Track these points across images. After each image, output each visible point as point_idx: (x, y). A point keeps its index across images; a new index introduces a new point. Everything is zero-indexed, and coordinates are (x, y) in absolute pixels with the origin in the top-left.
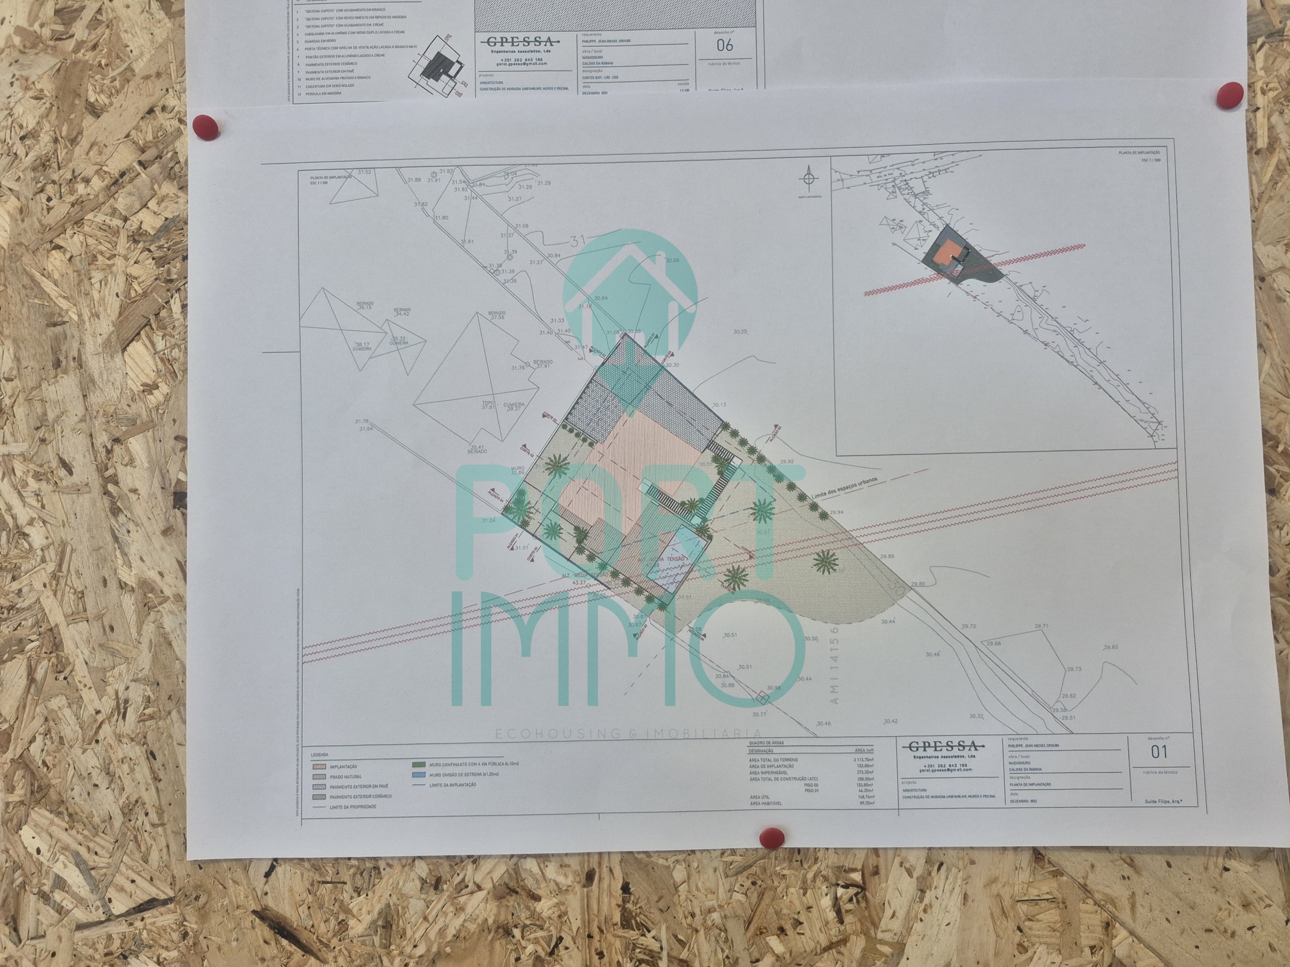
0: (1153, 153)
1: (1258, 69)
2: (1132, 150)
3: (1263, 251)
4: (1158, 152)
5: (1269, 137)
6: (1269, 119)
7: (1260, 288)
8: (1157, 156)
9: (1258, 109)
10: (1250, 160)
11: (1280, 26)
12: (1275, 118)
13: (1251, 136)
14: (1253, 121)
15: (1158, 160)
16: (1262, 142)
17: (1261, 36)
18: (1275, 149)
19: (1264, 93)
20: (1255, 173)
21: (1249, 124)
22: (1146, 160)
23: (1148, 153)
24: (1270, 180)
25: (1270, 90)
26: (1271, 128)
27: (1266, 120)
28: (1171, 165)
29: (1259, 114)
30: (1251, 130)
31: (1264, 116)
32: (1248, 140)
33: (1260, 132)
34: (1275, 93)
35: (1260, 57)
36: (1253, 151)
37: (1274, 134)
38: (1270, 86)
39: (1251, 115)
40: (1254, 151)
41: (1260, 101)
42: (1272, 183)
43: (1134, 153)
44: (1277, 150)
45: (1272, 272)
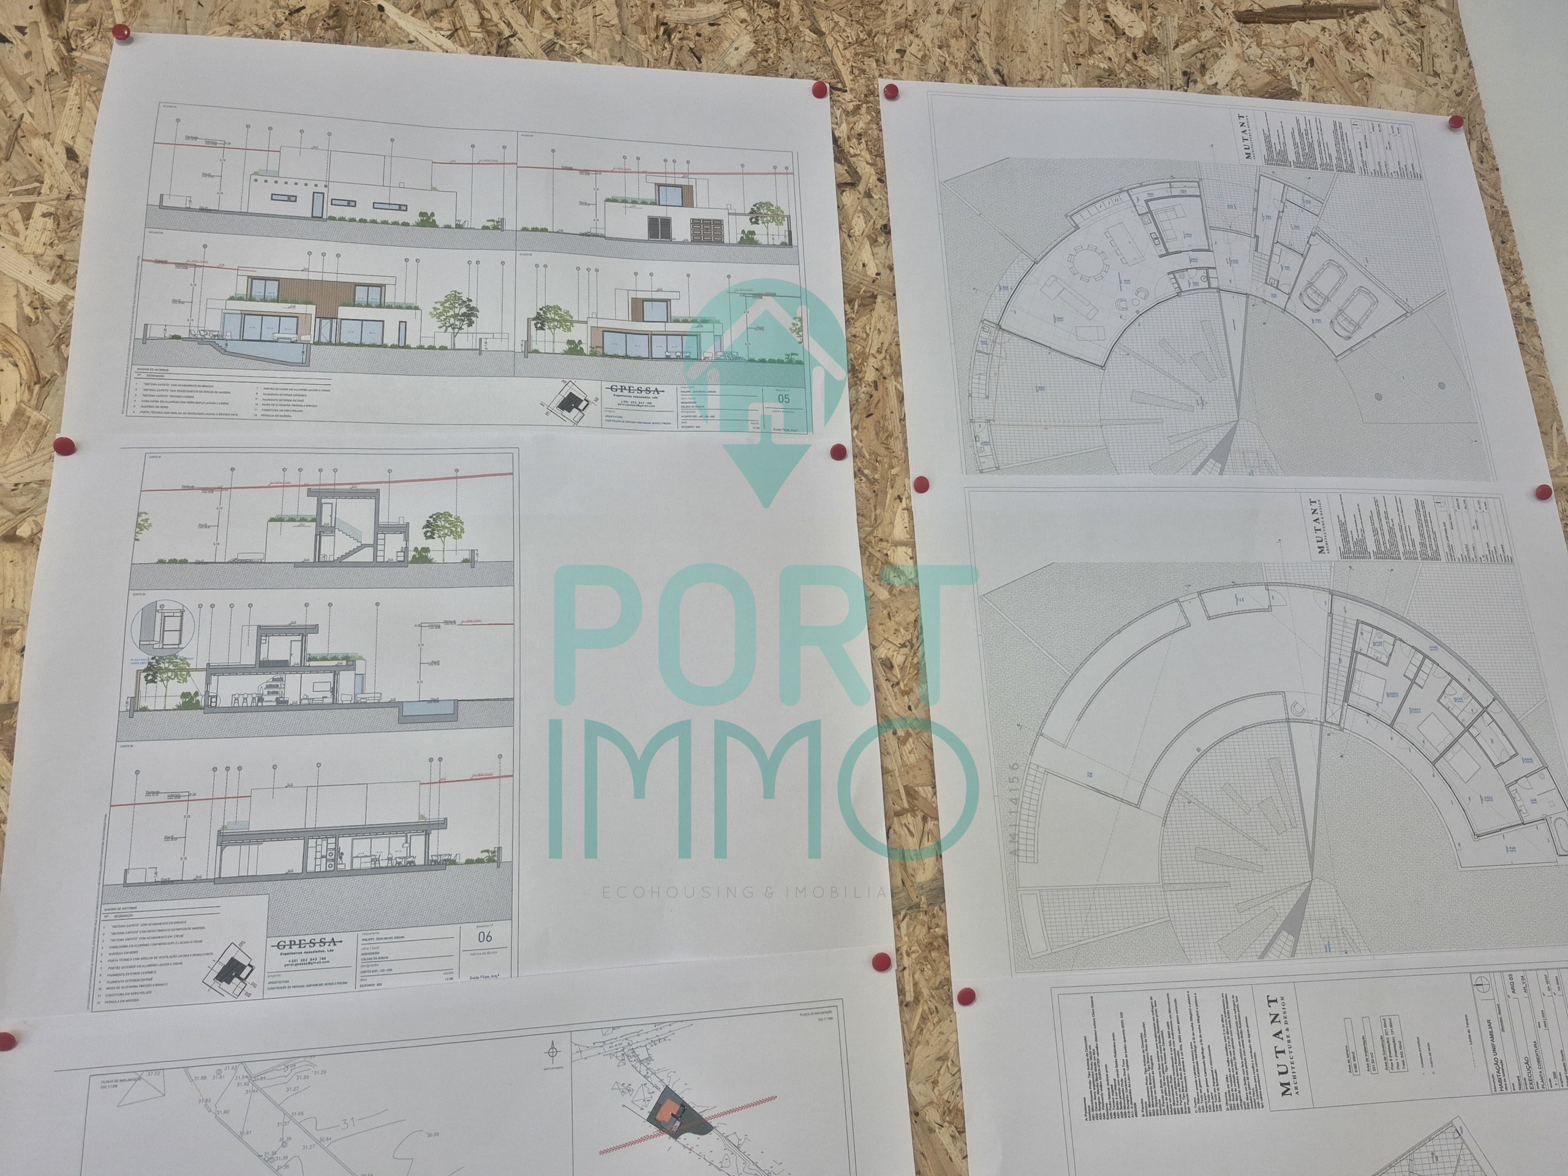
0: (827, 1012)
1: (903, 935)
2: (809, 1011)
3: (915, 1089)
4: (830, 1012)
5: (914, 991)
6: (913, 977)
7: (916, 1122)
8: (830, 1015)
9: (905, 968)
10: (901, 1012)
11: (917, 900)
12: (918, 976)
13: (901, 992)
14: (901, 979)
15: (831, 1018)
16: (910, 997)
17: (902, 909)
18: (919, 1001)
19: (908, 955)
20: (906, 1023)
21: (900, 981)
22: (821, 1020)
23: (823, 1013)
24: (918, 1028)
25: (913, 952)
26: (915, 984)
27: (911, 977)
28: (841, 1022)
29: (906, 973)
30: (900, 987)
31: (910, 975)
32: (899, 995)
33: (907, 988)
34: (917, 955)
35: (904, 925)
36: (903, 1004)
37: (918, 989)
38: (913, 949)
39: (900, 974)
40: (905, 1003)
41: (906, 962)
42: (919, 1030)
43: (812, 1014)
44: (922, 1002)
45: (924, 1107)
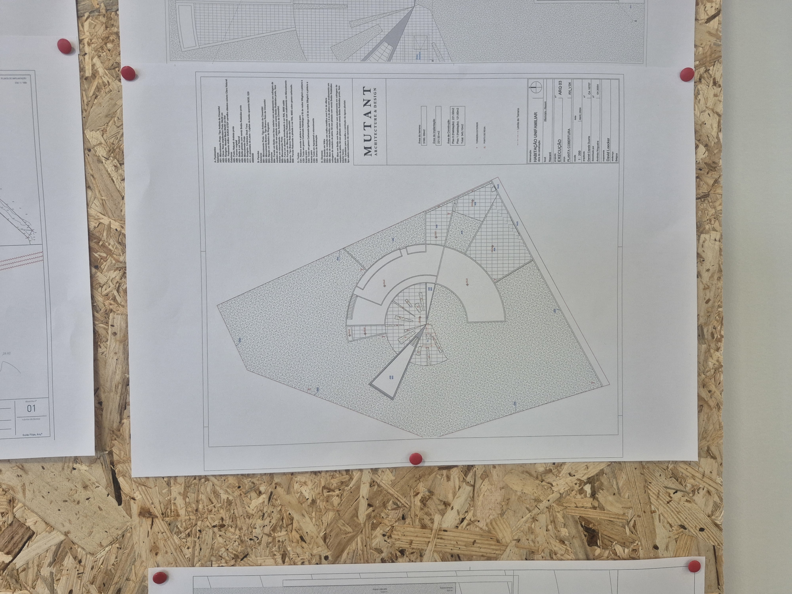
0: (22, 78)
1: (85, 31)
2: (9, 77)
3: (89, 134)
4: (24, 78)
5: (92, 70)
6: (92, 60)
7: (88, 155)
8: (24, 80)
9: (86, 54)
10: (82, 83)
11: (98, 6)
12: (96, 60)
13: (82, 70)
14: (83, 61)
15: (25, 83)
16: (88, 73)
17: (85, 12)
18: (96, 77)
19: (89, 44)
20: (85, 90)
21: (81, 62)
22: (18, 83)
23: (19, 78)
24: (93, 95)
25: (92, 43)
26: (93, 66)
27: (90, 60)
28: (33, 84)
29: (87, 57)
30: (82, 66)
31: (89, 58)
32: (80, 72)
33: (87, 67)
34: (96, 45)
35: (86, 24)
36: (84, 79)
37: (95, 68)
38: (93, 41)
39: (82, 58)
40: (84, 78)
41: (87, 49)
42: (94, 96)
43: (11, 78)
44: (97, 77)
45: (95, 146)
